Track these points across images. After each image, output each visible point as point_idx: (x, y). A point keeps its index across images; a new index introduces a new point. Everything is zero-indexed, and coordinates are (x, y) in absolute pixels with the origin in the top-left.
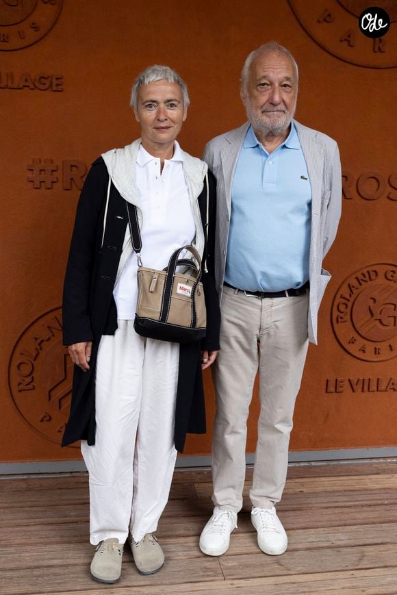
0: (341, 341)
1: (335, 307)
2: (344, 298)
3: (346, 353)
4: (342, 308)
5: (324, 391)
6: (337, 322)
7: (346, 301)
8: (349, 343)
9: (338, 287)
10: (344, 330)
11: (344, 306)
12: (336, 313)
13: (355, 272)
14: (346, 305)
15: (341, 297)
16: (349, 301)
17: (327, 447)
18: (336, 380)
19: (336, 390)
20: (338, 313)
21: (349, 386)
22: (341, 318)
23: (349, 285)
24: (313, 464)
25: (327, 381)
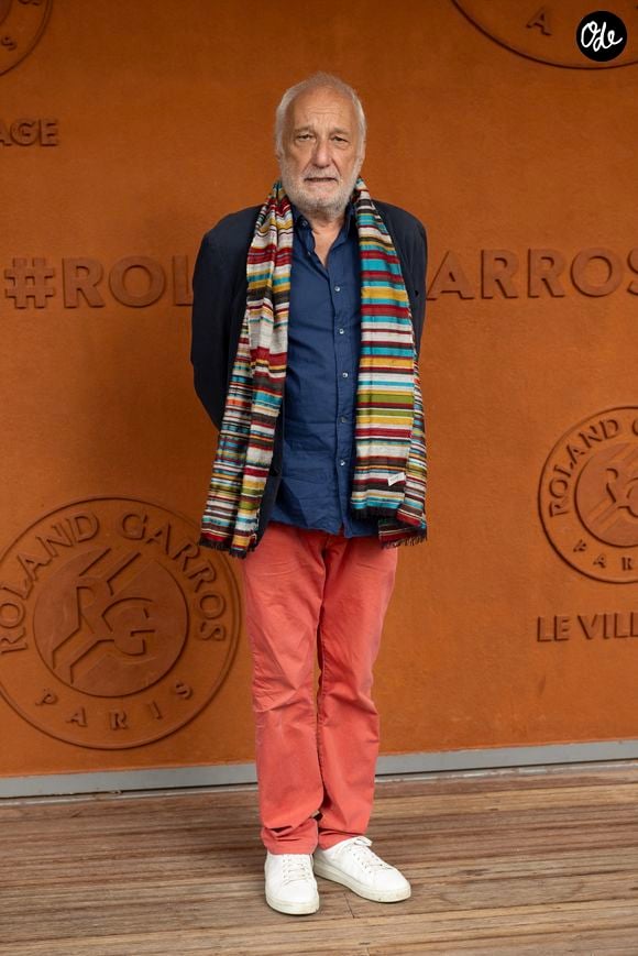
0: (559, 548)
1: (545, 488)
2: (559, 470)
3: (569, 569)
4: (559, 488)
5: (535, 637)
6: (551, 515)
7: (564, 477)
8: (575, 550)
9: (548, 452)
10: (565, 530)
11: (562, 485)
12: (547, 499)
13: (579, 425)
14: (565, 483)
15: (555, 469)
16: (569, 475)
17: (545, 741)
18: (555, 618)
19: (555, 637)
20: (553, 499)
21: (580, 629)
22: (558, 507)
23: (568, 448)
24: (521, 771)
25: (539, 620)
